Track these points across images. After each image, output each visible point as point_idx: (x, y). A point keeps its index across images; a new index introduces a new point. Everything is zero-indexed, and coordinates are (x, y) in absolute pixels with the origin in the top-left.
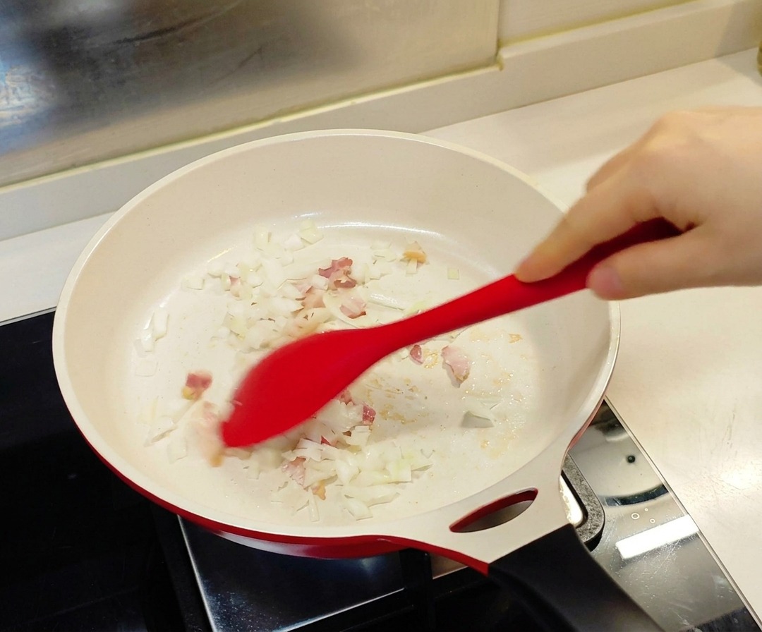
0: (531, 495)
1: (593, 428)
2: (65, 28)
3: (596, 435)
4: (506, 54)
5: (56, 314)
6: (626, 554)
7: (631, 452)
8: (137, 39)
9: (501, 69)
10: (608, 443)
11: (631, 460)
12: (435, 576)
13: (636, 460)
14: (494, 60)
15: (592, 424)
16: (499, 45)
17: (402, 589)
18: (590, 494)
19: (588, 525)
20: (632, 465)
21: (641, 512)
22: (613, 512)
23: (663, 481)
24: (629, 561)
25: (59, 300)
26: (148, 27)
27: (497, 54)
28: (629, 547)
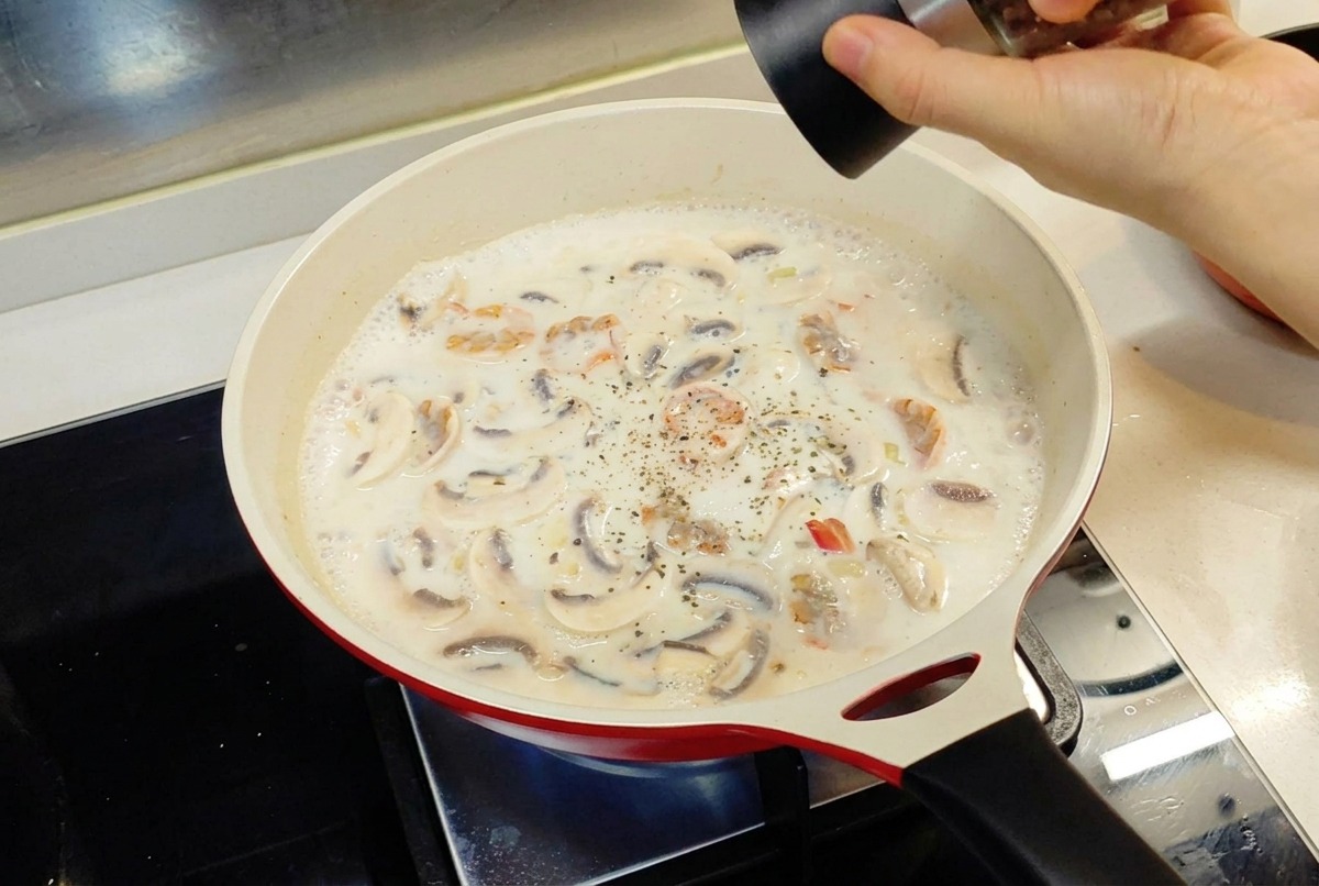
0: (966, 665)
5: (226, 390)
6: (1115, 773)
7: (1125, 613)
10: (1084, 597)
11: (1124, 623)
12: (815, 802)
13: (1133, 621)
17: (762, 824)
18: (1060, 676)
21: (1141, 706)
22: (1093, 706)
23: (1177, 659)
24: (1121, 784)
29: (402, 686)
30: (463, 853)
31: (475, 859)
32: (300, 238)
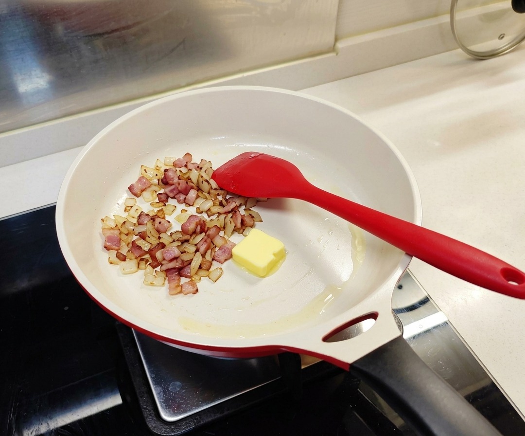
4: (340, 45)
9: (337, 54)
14: (333, 49)
16: (336, 39)
27: (334, 45)
29: (133, 329)
30: (158, 394)
31: (164, 396)
32: (82, 147)
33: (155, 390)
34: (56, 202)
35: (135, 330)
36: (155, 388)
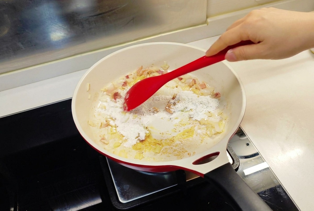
0: (217, 154)
1: (236, 135)
2: (73, 13)
3: (237, 137)
4: (209, 20)
5: (72, 99)
6: (246, 174)
7: (248, 142)
8: (95, 16)
9: (208, 25)
10: (240, 140)
11: (248, 145)
12: (187, 180)
13: (249, 144)
14: (205, 22)
15: (235, 134)
16: (207, 17)
17: (177, 185)
18: (235, 155)
19: (235, 164)
20: (248, 147)
21: (251, 161)
22: (242, 161)
23: (258, 152)
24: (247, 176)
25: (73, 95)
26: (99, 12)
27: (206, 20)
28: (247, 172)
29: (106, 157)
31: (121, 191)
33: (117, 189)
34: (72, 97)
35: (107, 158)
36: (117, 188)
